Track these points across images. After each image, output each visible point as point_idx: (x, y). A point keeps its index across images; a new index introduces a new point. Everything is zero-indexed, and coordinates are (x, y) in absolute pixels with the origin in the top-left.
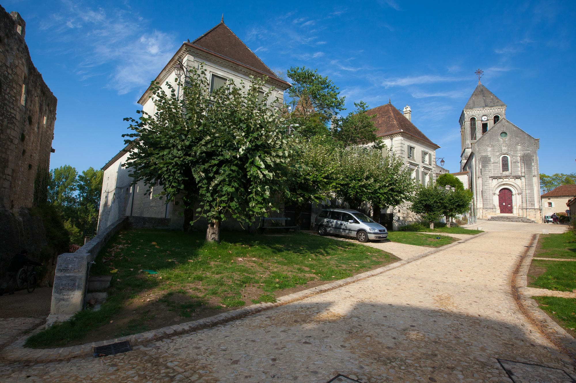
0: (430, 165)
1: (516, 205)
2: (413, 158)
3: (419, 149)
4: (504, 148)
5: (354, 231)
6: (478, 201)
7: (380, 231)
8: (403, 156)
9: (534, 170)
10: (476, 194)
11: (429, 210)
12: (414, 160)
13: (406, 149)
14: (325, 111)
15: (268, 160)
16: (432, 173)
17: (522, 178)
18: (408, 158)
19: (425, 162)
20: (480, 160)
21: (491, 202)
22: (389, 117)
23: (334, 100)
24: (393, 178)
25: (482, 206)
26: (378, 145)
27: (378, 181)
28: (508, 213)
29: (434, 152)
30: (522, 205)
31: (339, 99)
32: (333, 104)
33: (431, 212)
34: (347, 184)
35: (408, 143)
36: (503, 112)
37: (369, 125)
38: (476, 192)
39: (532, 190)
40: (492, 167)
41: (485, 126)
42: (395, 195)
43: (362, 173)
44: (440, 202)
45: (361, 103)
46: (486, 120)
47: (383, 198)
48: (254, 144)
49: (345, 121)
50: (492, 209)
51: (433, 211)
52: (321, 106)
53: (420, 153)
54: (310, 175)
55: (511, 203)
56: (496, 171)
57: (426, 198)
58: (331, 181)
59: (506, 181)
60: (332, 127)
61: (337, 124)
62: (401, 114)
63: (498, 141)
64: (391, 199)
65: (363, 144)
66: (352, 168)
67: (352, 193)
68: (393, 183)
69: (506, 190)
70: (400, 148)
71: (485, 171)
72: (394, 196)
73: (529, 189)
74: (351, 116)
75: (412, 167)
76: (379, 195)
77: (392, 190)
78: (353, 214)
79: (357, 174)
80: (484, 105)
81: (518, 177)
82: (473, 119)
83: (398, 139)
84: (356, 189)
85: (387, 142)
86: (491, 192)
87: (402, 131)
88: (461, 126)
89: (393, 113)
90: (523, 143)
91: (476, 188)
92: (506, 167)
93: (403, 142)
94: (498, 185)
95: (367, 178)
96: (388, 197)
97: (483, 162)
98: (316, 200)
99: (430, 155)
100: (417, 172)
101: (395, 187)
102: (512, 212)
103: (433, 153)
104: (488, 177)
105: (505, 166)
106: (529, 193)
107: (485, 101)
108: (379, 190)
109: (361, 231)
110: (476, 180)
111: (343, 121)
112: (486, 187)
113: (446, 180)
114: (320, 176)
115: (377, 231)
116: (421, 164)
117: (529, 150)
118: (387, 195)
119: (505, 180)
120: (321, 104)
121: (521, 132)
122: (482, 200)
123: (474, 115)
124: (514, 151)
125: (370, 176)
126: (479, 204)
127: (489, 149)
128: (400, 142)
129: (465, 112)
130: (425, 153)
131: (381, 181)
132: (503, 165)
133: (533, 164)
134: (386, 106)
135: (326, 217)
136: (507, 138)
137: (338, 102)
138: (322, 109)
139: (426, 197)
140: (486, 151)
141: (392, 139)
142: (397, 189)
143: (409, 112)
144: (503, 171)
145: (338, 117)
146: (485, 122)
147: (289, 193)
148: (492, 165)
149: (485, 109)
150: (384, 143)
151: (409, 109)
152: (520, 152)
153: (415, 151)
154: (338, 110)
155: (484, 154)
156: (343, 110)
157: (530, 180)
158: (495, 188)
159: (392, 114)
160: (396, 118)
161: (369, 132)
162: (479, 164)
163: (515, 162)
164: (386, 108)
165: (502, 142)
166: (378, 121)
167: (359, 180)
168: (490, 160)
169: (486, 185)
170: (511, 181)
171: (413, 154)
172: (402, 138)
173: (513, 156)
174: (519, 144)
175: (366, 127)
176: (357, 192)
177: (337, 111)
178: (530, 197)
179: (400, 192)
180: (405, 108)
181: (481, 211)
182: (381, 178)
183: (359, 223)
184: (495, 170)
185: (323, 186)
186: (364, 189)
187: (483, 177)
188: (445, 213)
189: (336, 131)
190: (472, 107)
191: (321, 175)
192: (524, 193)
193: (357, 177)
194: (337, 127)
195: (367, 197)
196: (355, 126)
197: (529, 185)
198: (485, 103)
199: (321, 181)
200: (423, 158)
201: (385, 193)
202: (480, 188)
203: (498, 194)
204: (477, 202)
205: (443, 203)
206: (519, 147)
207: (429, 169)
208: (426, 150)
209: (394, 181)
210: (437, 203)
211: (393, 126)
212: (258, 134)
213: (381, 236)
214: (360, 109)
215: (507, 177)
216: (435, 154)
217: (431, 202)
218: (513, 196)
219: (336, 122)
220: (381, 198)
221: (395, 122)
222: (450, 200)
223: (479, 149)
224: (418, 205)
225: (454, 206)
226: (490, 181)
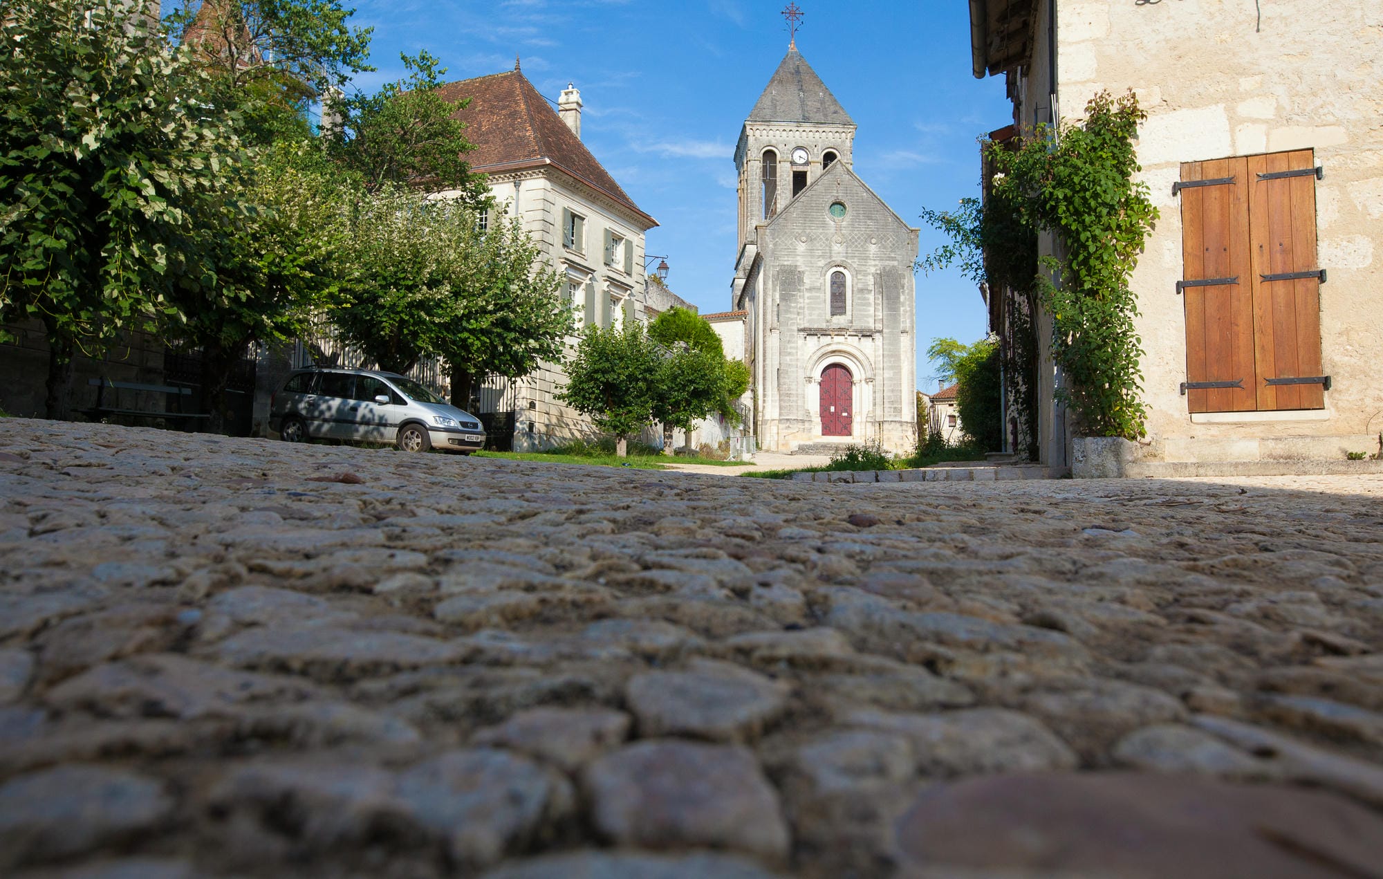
0: (629, 274)
1: (861, 412)
2: (580, 248)
3: (596, 223)
4: (837, 248)
5: (391, 425)
6: (769, 399)
7: (464, 424)
8: (549, 238)
9: (904, 315)
10: (764, 378)
11: (614, 402)
12: (582, 256)
13: (557, 218)
14: (304, 68)
15: (164, 176)
16: (633, 299)
17: (877, 336)
18: (565, 246)
19: (614, 266)
20: (776, 278)
21: (800, 403)
22: (513, 115)
23: (336, 33)
24: (508, 292)
25: (776, 416)
26: (472, 197)
27: (466, 294)
28: (841, 434)
29: (642, 236)
30: (874, 411)
31: (352, 35)
32: (334, 48)
33: (619, 407)
34: (374, 298)
35: (564, 202)
36: (848, 143)
37: (446, 131)
38: (764, 372)
39: (897, 369)
40: (807, 301)
41: (800, 180)
42: (511, 340)
43: (420, 269)
44: (645, 379)
45: (423, 58)
46: (802, 161)
47: (478, 343)
48: (118, 130)
49: (370, 107)
50: (803, 421)
51: (626, 405)
52: (289, 47)
53: (601, 236)
54: (261, 256)
55: (848, 407)
56: (816, 312)
57: (607, 365)
58: (327, 280)
59: (838, 342)
60: (326, 122)
61: (345, 116)
62: (549, 111)
63: (824, 225)
64: (501, 349)
65: (428, 190)
66: (388, 251)
67: (387, 327)
68: (507, 305)
69: (839, 370)
70: (539, 215)
71: (787, 311)
72: (508, 342)
73: (891, 368)
74: (390, 93)
75: (574, 274)
76: (466, 335)
77: (504, 324)
78: (389, 379)
79: (404, 271)
80: (798, 115)
81: (867, 334)
82: (769, 155)
83: (535, 186)
84: (398, 313)
85: (501, 191)
86: (801, 375)
87: (548, 161)
88: (739, 174)
89: (526, 102)
90: (882, 239)
91: (764, 361)
92: (840, 304)
93: (552, 196)
94: (819, 354)
95: (433, 283)
96: (491, 342)
97: (783, 283)
98: (277, 334)
99: (629, 246)
100: (590, 291)
101: (512, 316)
102: (850, 434)
103: (637, 239)
104: (795, 328)
105: (838, 302)
106: (890, 379)
107: (803, 102)
108: (468, 321)
109: (412, 426)
110: (764, 336)
111: (363, 108)
112: (788, 358)
113: (678, 326)
114: (292, 261)
115: (454, 423)
116: (601, 271)
117: (894, 259)
118: (490, 338)
119: (837, 339)
120: (291, 42)
121: (879, 207)
122: (777, 398)
123: (774, 142)
124: (860, 258)
125: (440, 277)
126: (770, 411)
127: (801, 247)
128: (541, 194)
129: (749, 132)
130: (617, 239)
131: (474, 295)
132: (833, 295)
133: (902, 298)
134: (505, 78)
135: (305, 390)
136: (846, 220)
137: (348, 41)
138: (293, 59)
139: (607, 360)
140: (792, 252)
141: (517, 185)
142: (519, 321)
143: (575, 106)
144: (833, 314)
145: (347, 92)
146: (801, 169)
147: (215, 277)
148: (807, 295)
149: (801, 129)
150: (491, 194)
151: (575, 97)
152: (873, 263)
153: (585, 228)
154: (350, 69)
155: (787, 261)
156: (365, 70)
157: (895, 342)
158: (812, 362)
159: (523, 106)
160: (532, 119)
161: (446, 152)
162: (774, 290)
163: (861, 291)
164: (506, 84)
165: (833, 230)
166: (480, 126)
167: (409, 289)
168: (801, 280)
169: (790, 354)
170: (849, 343)
171: (580, 236)
172: (548, 185)
173: (857, 272)
174: (874, 241)
175: (436, 134)
176: (402, 321)
177: (347, 71)
178: (893, 391)
179: (527, 334)
180: (563, 92)
181: (774, 429)
182: (473, 286)
183: (405, 403)
184: (813, 309)
185: (299, 291)
186: (422, 313)
187: (782, 329)
188: (659, 413)
189: (339, 138)
190: (768, 118)
191: (295, 259)
192: (879, 379)
193: (404, 279)
194: (342, 125)
195: (431, 338)
196: (403, 128)
197: (892, 356)
198: (803, 110)
199: (295, 276)
200: (609, 251)
201: (483, 331)
202: (773, 362)
203: (819, 379)
204: (764, 401)
205: (652, 381)
206: (873, 249)
207: (625, 287)
208: (619, 229)
209: (509, 300)
210: (637, 380)
211: (521, 142)
212: (135, 105)
213: (466, 437)
214: (419, 76)
215: (840, 331)
216: (643, 244)
217: (620, 375)
218: (854, 387)
219: (339, 106)
220: (472, 344)
221: (530, 133)
222: (674, 378)
223: (775, 245)
224: (586, 386)
225: (685, 395)
226: (801, 342)
